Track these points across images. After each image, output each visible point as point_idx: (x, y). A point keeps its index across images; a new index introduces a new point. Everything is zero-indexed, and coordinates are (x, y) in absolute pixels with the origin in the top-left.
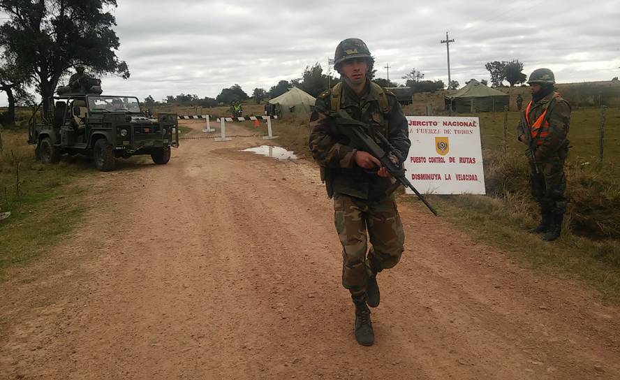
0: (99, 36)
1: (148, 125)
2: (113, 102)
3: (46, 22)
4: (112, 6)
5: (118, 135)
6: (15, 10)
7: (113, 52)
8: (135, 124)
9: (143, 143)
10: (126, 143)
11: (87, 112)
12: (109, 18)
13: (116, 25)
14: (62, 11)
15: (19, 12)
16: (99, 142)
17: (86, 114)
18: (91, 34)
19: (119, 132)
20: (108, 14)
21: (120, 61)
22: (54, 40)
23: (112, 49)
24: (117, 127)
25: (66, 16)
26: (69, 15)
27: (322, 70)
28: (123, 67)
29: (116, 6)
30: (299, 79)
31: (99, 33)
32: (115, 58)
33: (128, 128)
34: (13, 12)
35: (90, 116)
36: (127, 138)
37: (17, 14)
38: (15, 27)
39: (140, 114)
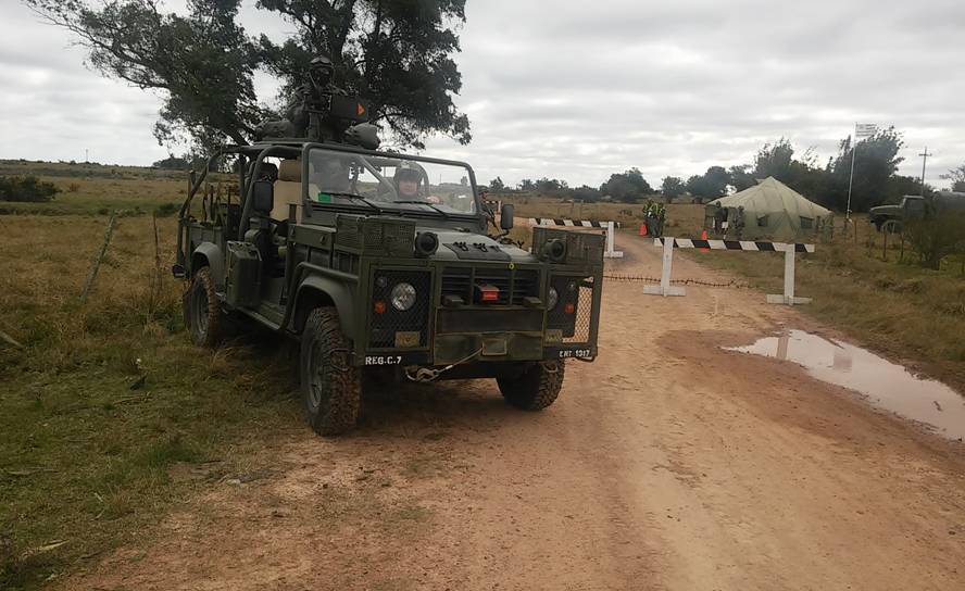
0: (431, 69)
1: (498, 272)
2: (400, 175)
3: (351, 42)
4: (456, 19)
5: (380, 306)
6: (306, 19)
7: (450, 98)
8: (449, 266)
9: (472, 343)
10: (406, 339)
11: (298, 201)
12: (449, 40)
13: (459, 50)
14: (377, 24)
15: (313, 23)
16: (317, 318)
17: (293, 207)
18: (419, 66)
19: (384, 295)
20: (448, 32)
21: (459, 113)
22: (362, 73)
23: (448, 92)
24: (378, 274)
25: (383, 34)
26: (388, 32)
27: (791, 152)
28: (462, 124)
29: (464, 20)
30: (746, 167)
31: (431, 64)
32: (451, 109)
33: (421, 281)
34: (303, 23)
35: (307, 215)
36: (416, 317)
37: (310, 26)
38: (304, 48)
39: (476, 223)
